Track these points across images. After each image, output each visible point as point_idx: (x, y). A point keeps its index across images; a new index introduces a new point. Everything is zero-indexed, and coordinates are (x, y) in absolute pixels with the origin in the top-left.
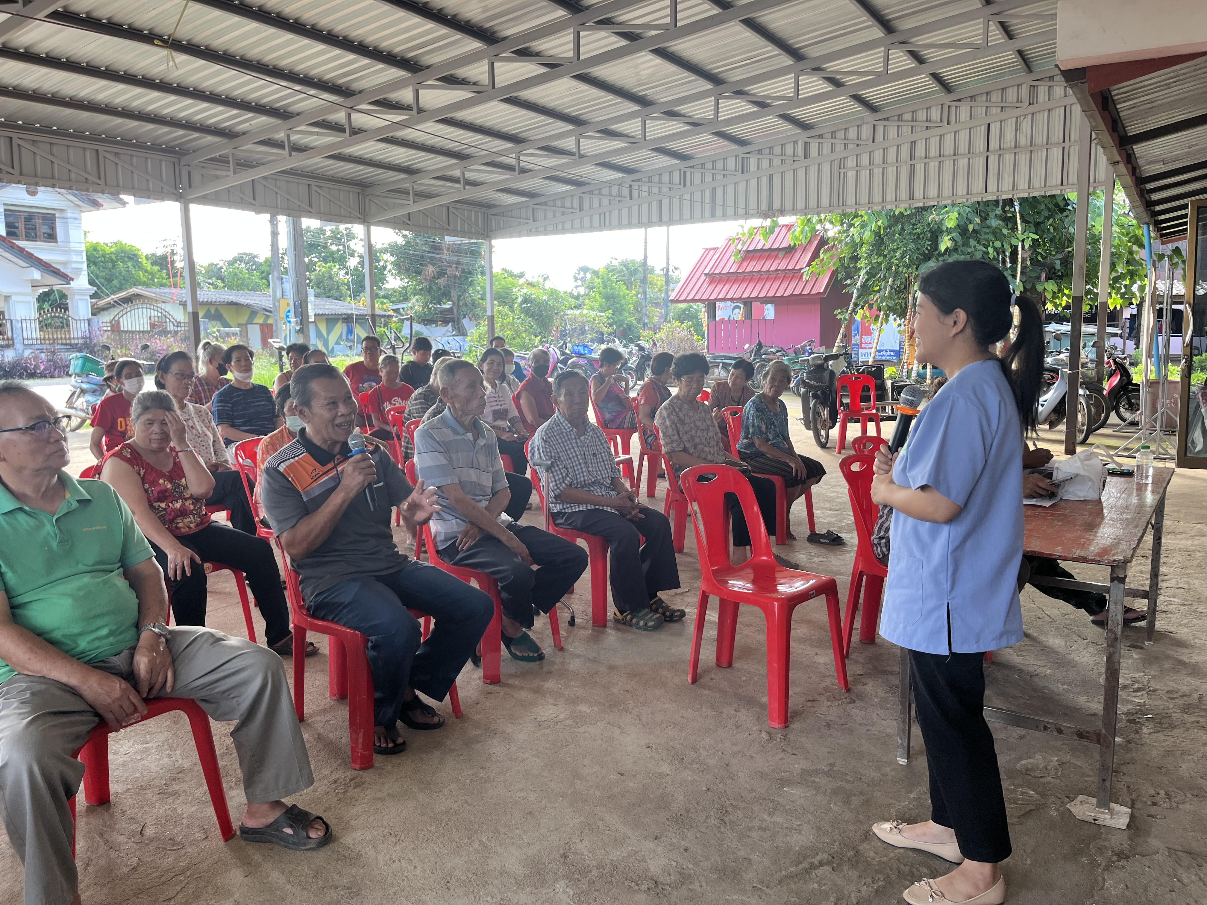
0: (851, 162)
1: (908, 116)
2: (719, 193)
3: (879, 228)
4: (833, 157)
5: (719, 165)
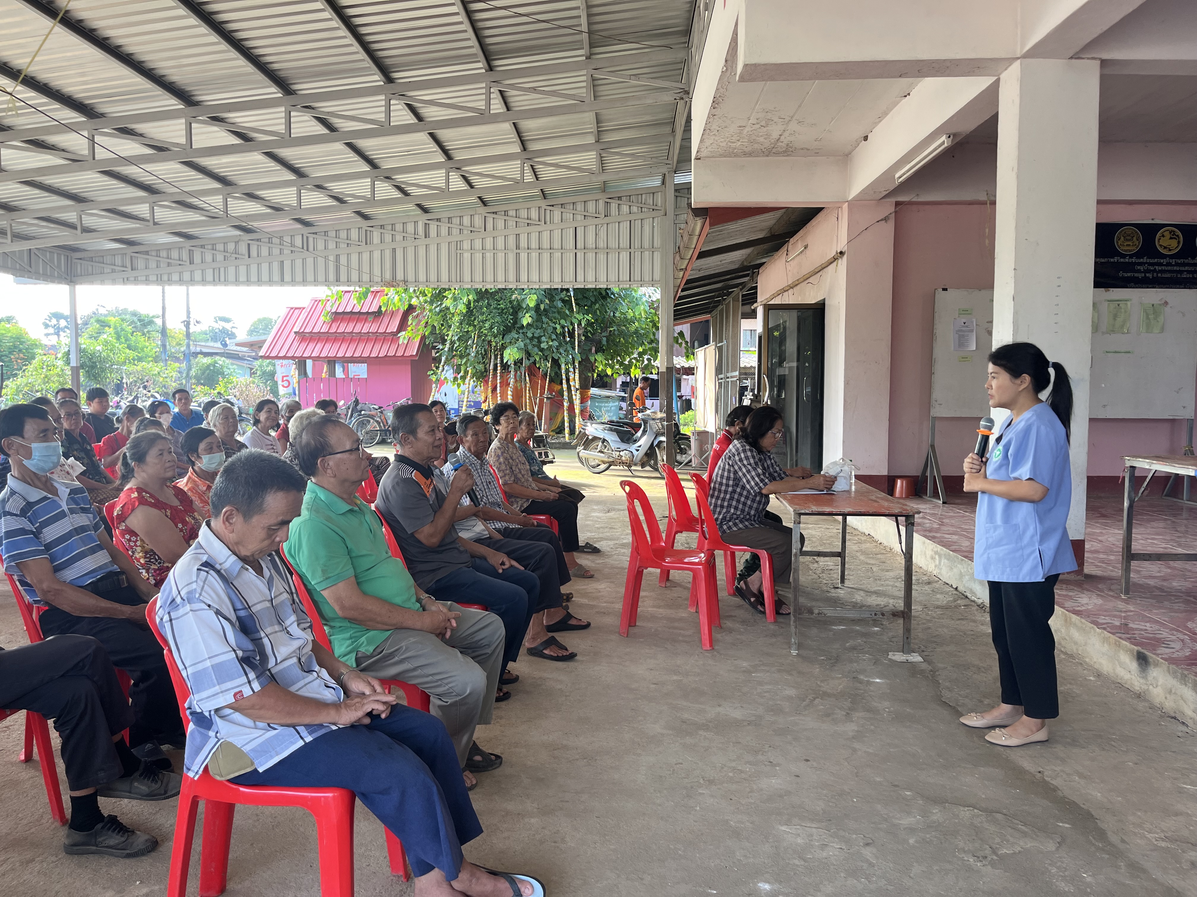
0: (466, 245)
1: (512, 213)
2: (343, 260)
3: (469, 302)
4: (450, 239)
5: (343, 235)
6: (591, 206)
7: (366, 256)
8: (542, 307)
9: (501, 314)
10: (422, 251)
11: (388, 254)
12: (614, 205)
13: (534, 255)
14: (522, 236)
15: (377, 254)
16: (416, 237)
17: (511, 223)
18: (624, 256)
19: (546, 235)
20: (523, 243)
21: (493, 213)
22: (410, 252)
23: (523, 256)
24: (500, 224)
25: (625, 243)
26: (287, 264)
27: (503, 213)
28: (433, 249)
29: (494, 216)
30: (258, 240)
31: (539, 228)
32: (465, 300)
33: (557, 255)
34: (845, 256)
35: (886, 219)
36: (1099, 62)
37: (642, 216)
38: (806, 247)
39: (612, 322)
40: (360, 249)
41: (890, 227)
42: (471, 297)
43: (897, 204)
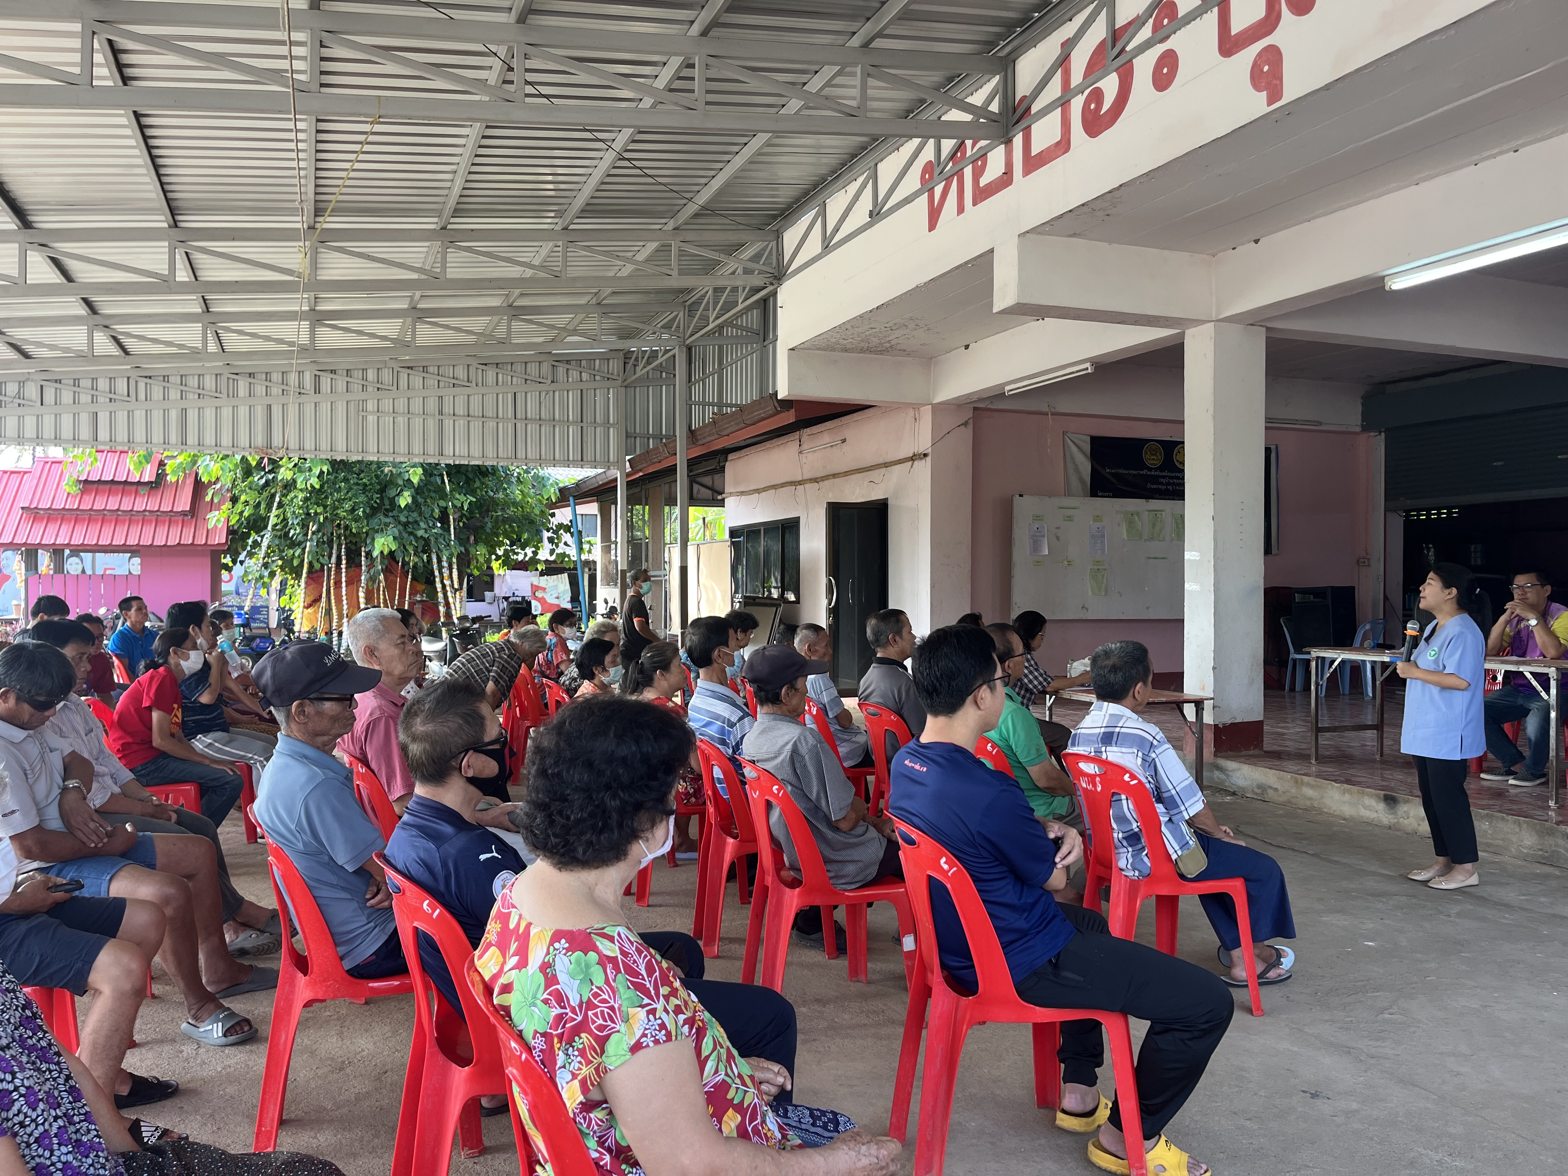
0: (371, 406)
1: (432, 369)
6: (533, 369)
7: (226, 412)
9: (364, 491)
10: (309, 409)
11: (260, 411)
12: (561, 370)
13: (461, 423)
14: (446, 399)
15: (243, 411)
16: (302, 391)
17: (432, 382)
18: (575, 430)
19: (475, 401)
20: (448, 408)
21: (408, 368)
22: (293, 410)
23: (448, 424)
24: (417, 382)
25: (575, 415)
26: (103, 419)
27: (421, 369)
28: (325, 407)
29: (409, 371)
30: (58, 381)
31: (467, 391)
32: (316, 471)
33: (492, 424)
34: (929, 459)
35: (965, 424)
36: (1264, 329)
37: (595, 385)
38: (844, 441)
39: (494, 502)
40: (217, 403)
41: (968, 432)
42: (325, 469)
43: (975, 409)
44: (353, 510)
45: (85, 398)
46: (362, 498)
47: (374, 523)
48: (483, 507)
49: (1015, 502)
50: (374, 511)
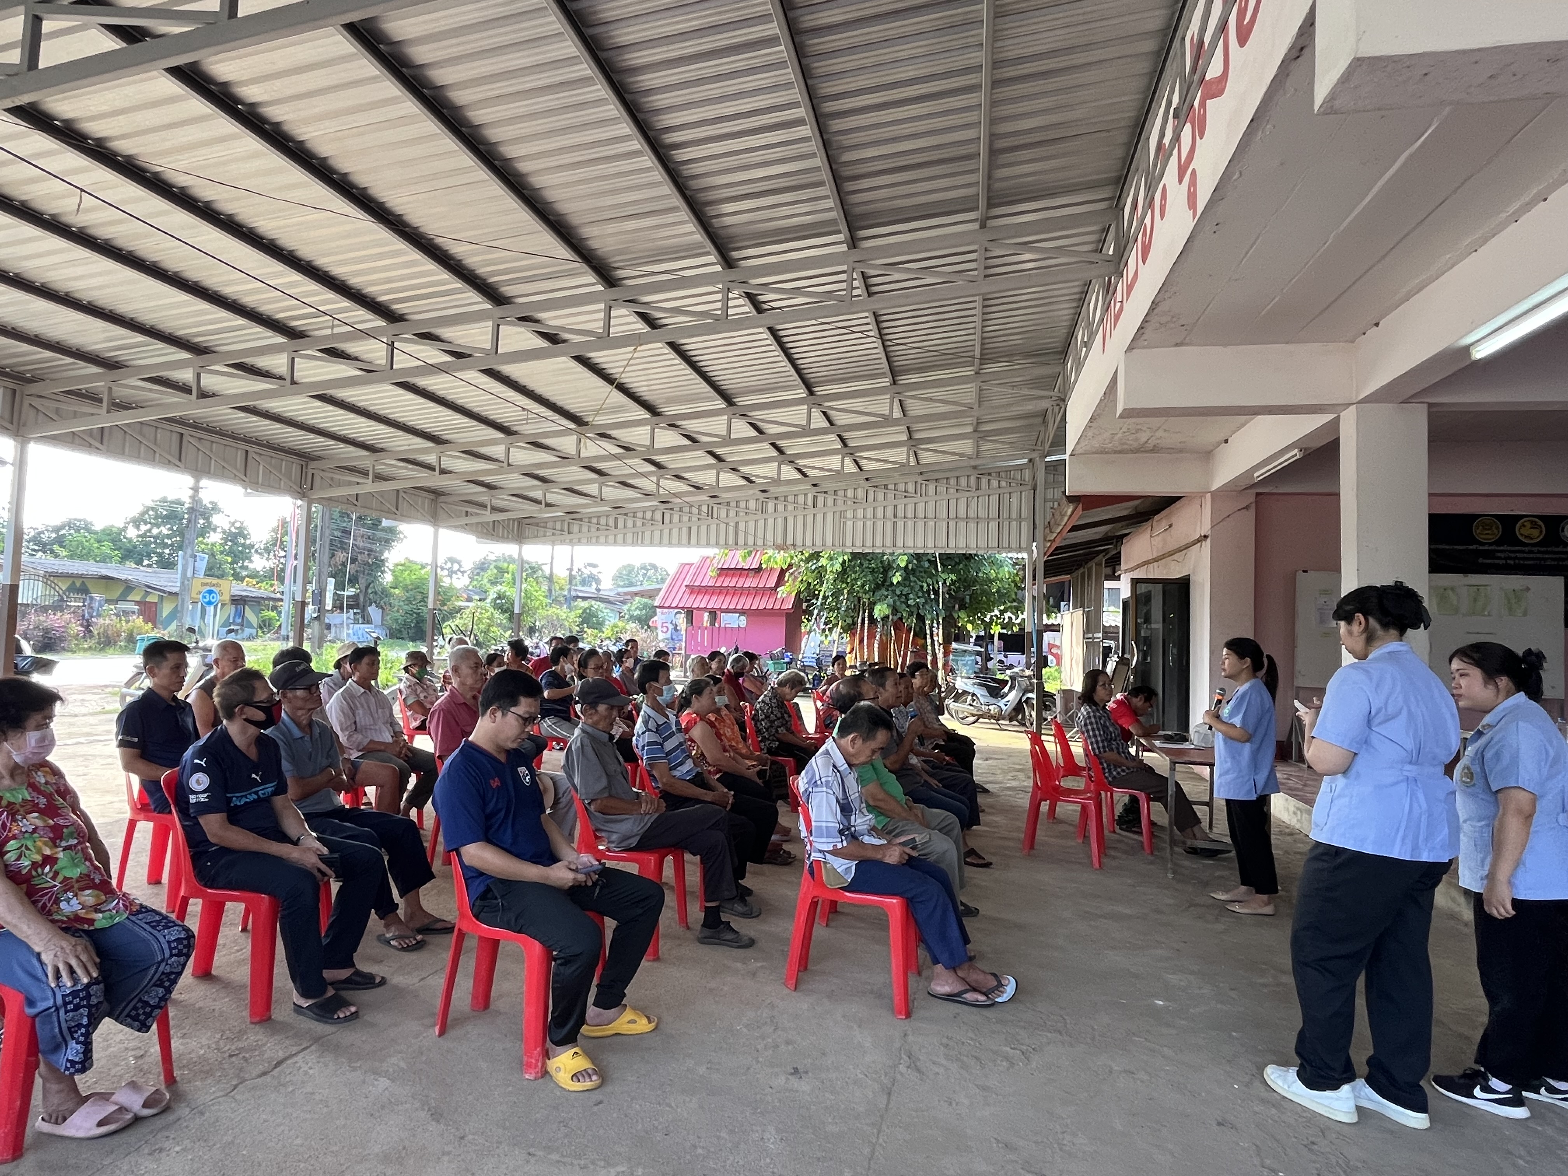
0: (849, 514)
1: (891, 487)
2: (742, 526)
3: (844, 561)
4: (835, 509)
5: (743, 505)
6: (963, 482)
7: (761, 523)
8: (910, 566)
9: (872, 573)
10: (810, 519)
11: (780, 521)
12: (984, 481)
13: (910, 523)
14: (899, 507)
15: (771, 522)
16: (805, 507)
17: (891, 495)
18: (993, 525)
19: (921, 506)
20: (901, 514)
21: (874, 486)
22: (800, 519)
23: (900, 524)
24: (880, 496)
25: (994, 513)
26: (694, 530)
28: (820, 517)
29: (875, 489)
30: (672, 509)
31: (915, 500)
32: (840, 560)
33: (931, 524)
34: (1209, 540)
35: (1247, 508)
36: (1426, 405)
37: (1011, 490)
38: (1170, 526)
39: (975, 581)
40: (756, 517)
41: (1251, 514)
42: (846, 558)
43: (1258, 494)
44: (863, 586)
45: (685, 519)
46: (870, 577)
47: (878, 595)
48: (965, 582)
49: (1298, 577)
50: (877, 587)
